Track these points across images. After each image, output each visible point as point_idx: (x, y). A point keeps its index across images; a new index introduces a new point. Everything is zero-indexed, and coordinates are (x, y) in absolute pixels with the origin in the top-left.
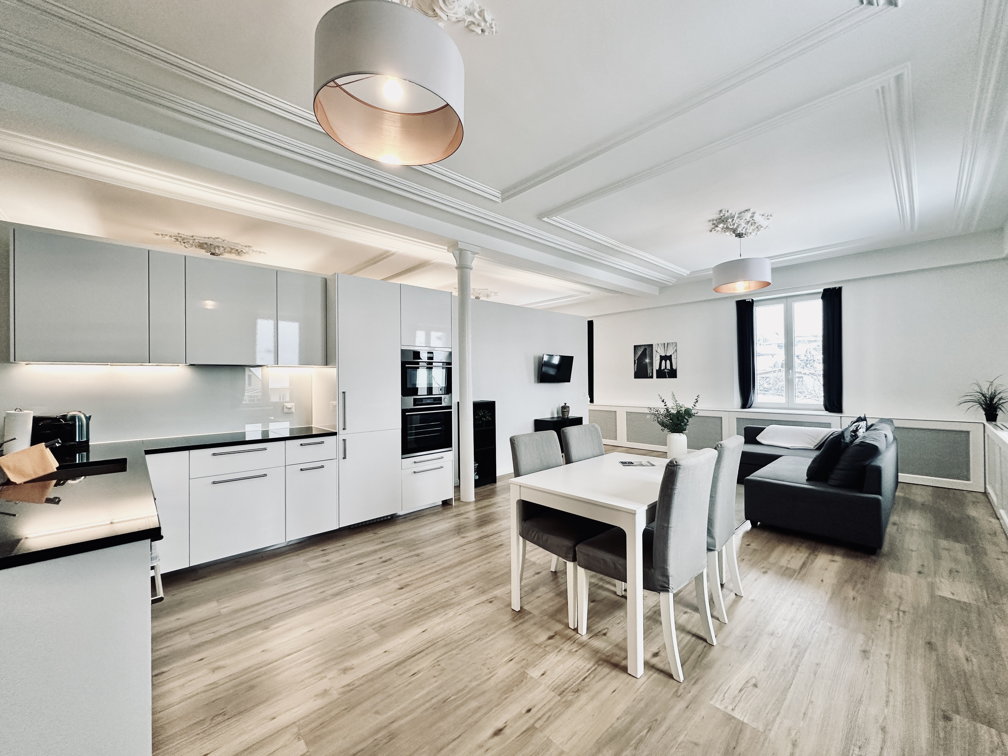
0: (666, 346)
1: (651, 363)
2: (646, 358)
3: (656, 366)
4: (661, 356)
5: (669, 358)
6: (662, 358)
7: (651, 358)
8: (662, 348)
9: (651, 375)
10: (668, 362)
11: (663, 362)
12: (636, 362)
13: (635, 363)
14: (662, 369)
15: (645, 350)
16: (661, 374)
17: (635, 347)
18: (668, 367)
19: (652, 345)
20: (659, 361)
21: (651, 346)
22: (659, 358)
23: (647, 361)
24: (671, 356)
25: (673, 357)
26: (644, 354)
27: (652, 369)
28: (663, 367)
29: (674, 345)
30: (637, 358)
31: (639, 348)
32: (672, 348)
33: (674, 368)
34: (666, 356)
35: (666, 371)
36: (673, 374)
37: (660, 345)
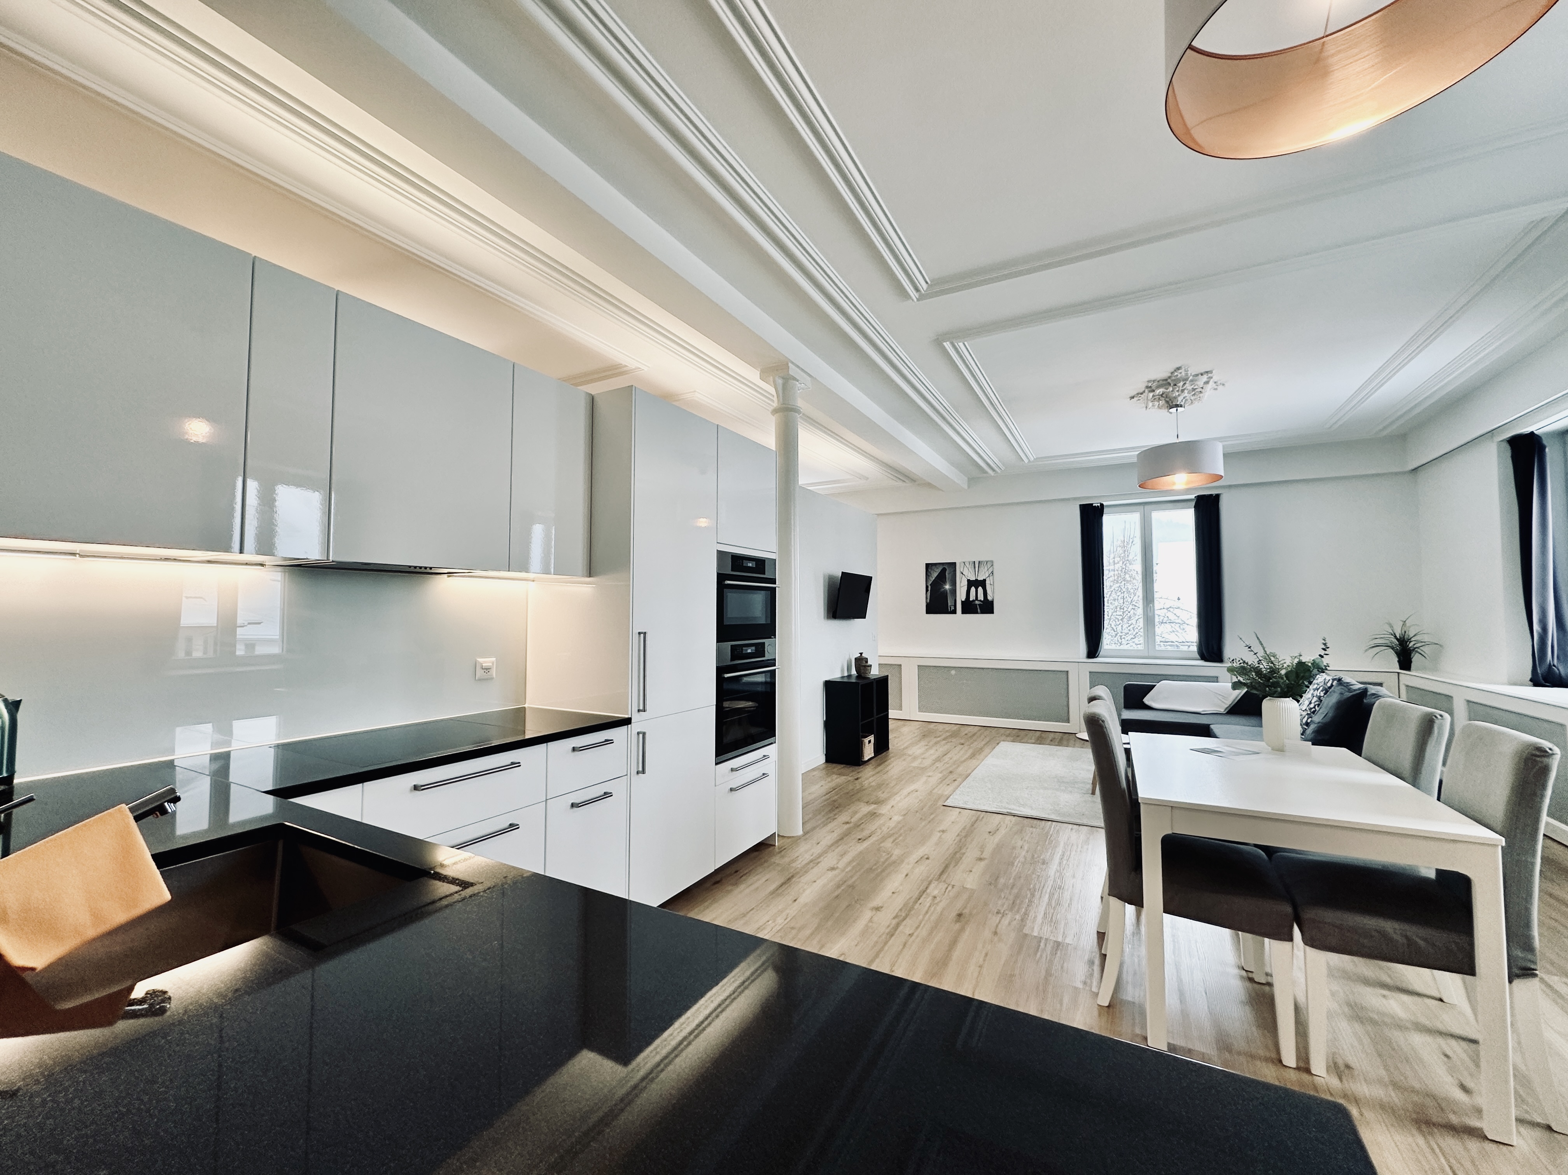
0: (977, 565)
1: (954, 591)
2: (945, 582)
3: (961, 596)
4: (968, 581)
5: (982, 583)
6: (971, 584)
7: (954, 583)
8: (971, 570)
9: (953, 608)
10: (980, 589)
11: (973, 589)
12: (929, 589)
13: (927, 590)
14: (971, 599)
15: (944, 570)
16: (969, 607)
17: (928, 565)
18: (981, 597)
19: (955, 563)
20: (965, 588)
21: (954, 565)
22: (966, 583)
23: (947, 587)
24: (985, 580)
25: (988, 582)
26: (941, 578)
27: (955, 601)
28: (972, 597)
29: (989, 565)
30: (930, 582)
31: (934, 567)
32: (986, 569)
33: (990, 598)
34: (977, 580)
35: (977, 602)
36: (987, 607)
37: (967, 564)
